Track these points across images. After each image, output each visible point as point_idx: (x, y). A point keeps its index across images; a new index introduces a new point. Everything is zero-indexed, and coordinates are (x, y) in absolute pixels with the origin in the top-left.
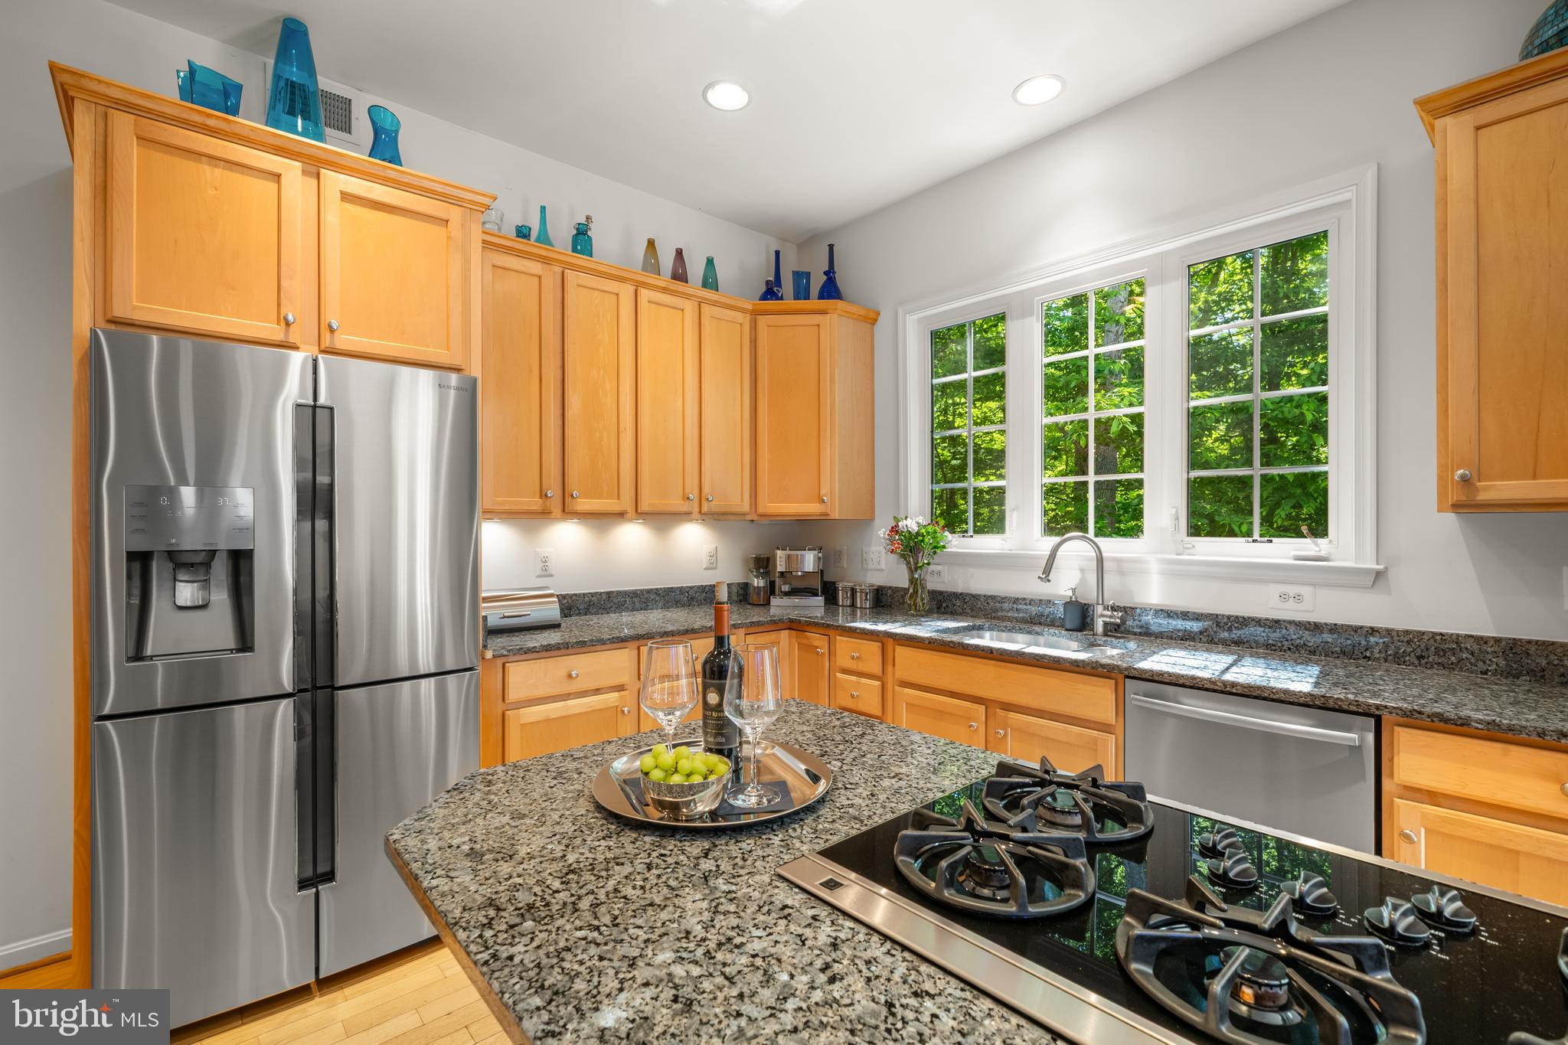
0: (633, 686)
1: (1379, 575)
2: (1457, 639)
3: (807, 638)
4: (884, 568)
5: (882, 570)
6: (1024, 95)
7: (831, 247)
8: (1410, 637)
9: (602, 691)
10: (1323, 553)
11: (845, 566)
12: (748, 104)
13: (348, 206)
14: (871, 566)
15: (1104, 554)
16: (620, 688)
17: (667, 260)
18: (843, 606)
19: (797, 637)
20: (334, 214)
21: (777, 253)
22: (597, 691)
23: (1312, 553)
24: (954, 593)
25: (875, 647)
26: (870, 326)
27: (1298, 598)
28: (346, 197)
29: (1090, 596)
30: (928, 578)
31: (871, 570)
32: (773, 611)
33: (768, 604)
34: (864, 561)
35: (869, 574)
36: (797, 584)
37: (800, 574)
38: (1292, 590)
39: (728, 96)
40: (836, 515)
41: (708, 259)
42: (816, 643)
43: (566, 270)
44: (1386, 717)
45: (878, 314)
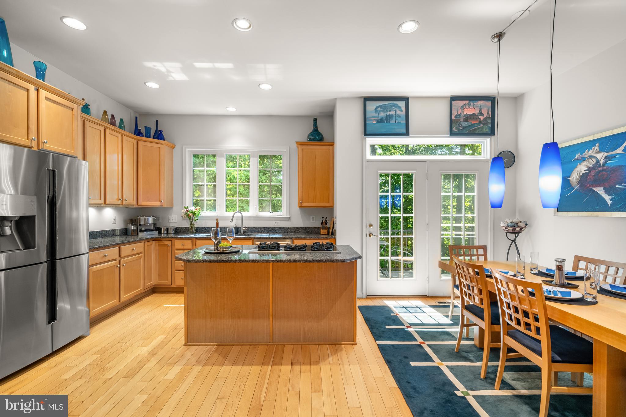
0: (118, 259)
1: (289, 218)
2: (299, 228)
3: (163, 242)
4: (177, 222)
5: (176, 222)
6: (227, 109)
7: (157, 121)
8: (294, 228)
9: (111, 261)
10: (281, 215)
11: (161, 222)
12: (159, 88)
13: (47, 102)
14: (171, 221)
15: (243, 216)
16: (115, 260)
17: (118, 122)
18: (163, 234)
19: (158, 242)
20: (44, 104)
21: (136, 118)
22: (109, 261)
23: (280, 215)
24: (202, 227)
25: (190, 242)
26: (172, 149)
27: (278, 223)
28: (47, 99)
29: (239, 225)
30: (195, 224)
31: (171, 222)
32: (140, 237)
33: (138, 234)
34: (168, 219)
35: (171, 224)
36: (147, 228)
37: (148, 224)
38: (277, 222)
39: (152, 85)
40: (165, 206)
41: (121, 119)
42: (166, 243)
43: (86, 121)
44: (293, 239)
45: (175, 146)
